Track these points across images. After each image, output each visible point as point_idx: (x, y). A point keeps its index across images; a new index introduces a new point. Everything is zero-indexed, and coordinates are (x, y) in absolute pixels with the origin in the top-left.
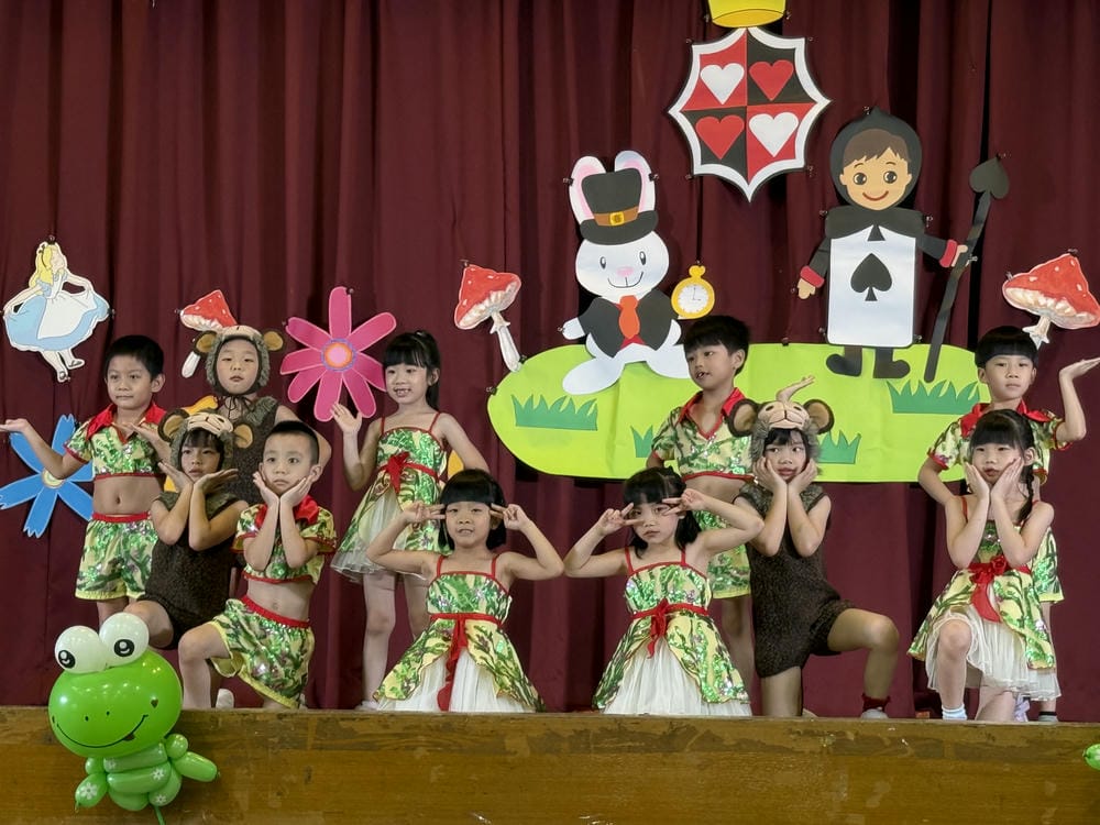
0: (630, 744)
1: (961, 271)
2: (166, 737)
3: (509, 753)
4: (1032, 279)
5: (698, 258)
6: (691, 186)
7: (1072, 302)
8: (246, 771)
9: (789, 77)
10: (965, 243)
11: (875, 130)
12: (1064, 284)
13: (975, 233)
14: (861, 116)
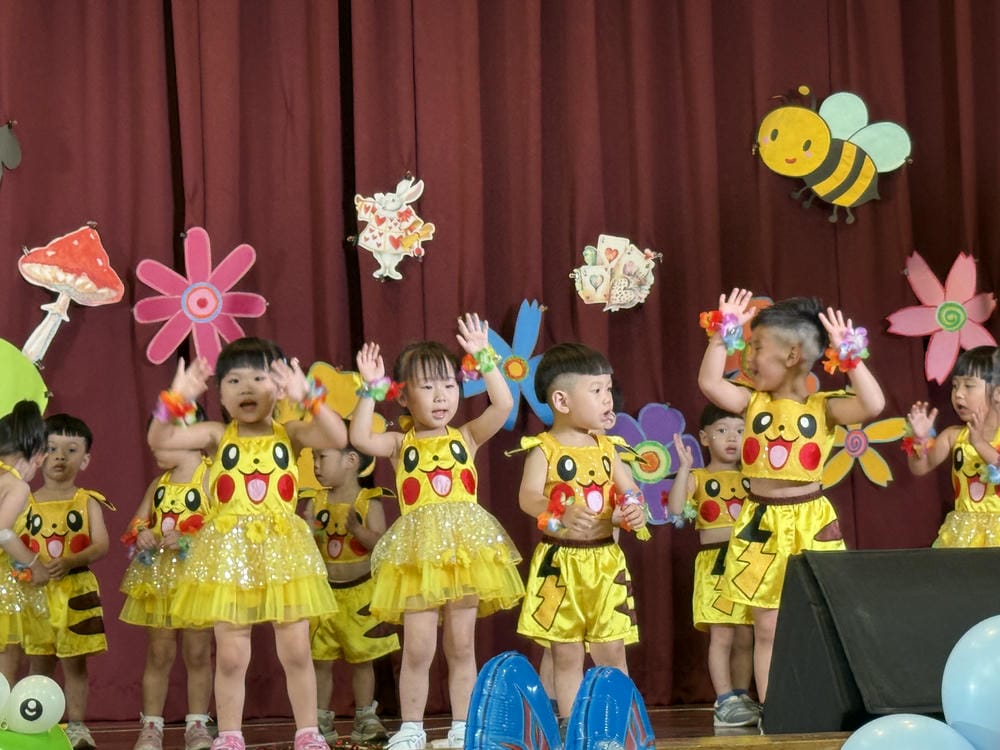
4: (50, 253)
7: (92, 278)
12: (84, 259)
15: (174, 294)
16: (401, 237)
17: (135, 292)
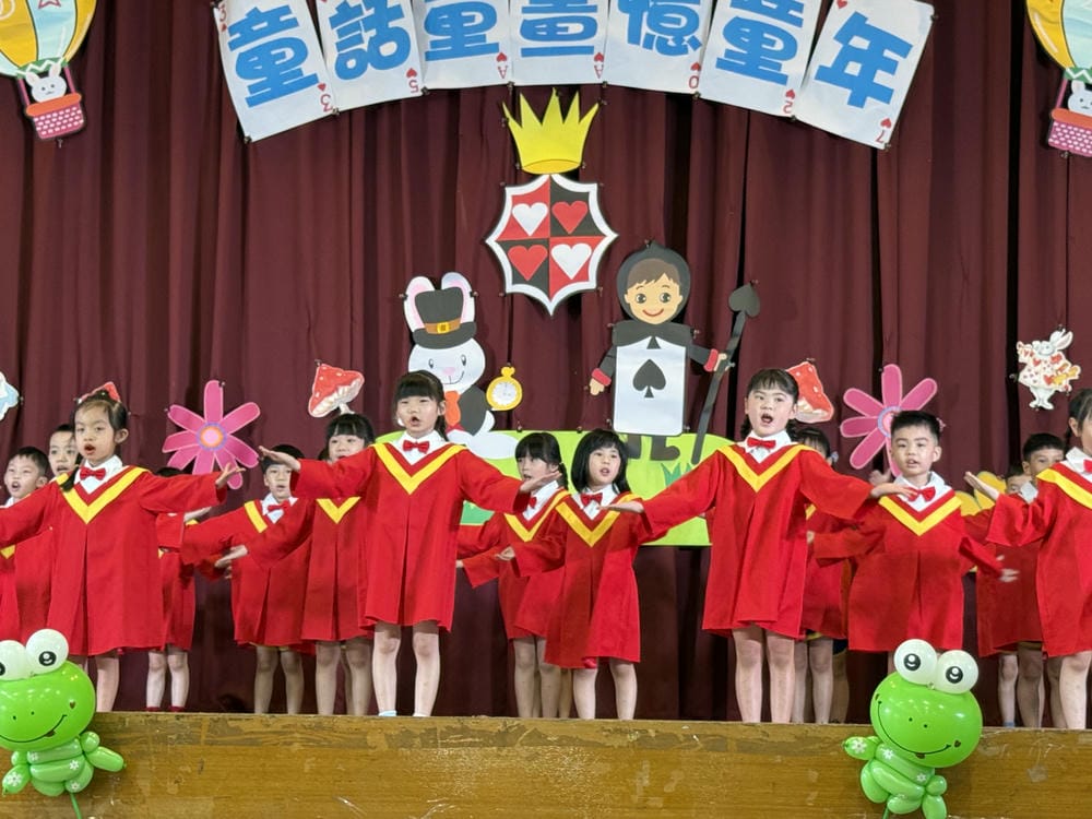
0: (470, 740)
1: (721, 375)
2: (81, 734)
3: (370, 747)
5: (509, 360)
6: (504, 302)
7: (810, 401)
8: (148, 763)
9: (584, 215)
10: (725, 352)
11: (654, 260)
13: (733, 344)
14: (642, 248)
15: (872, 414)
16: (1053, 376)
17: (842, 412)
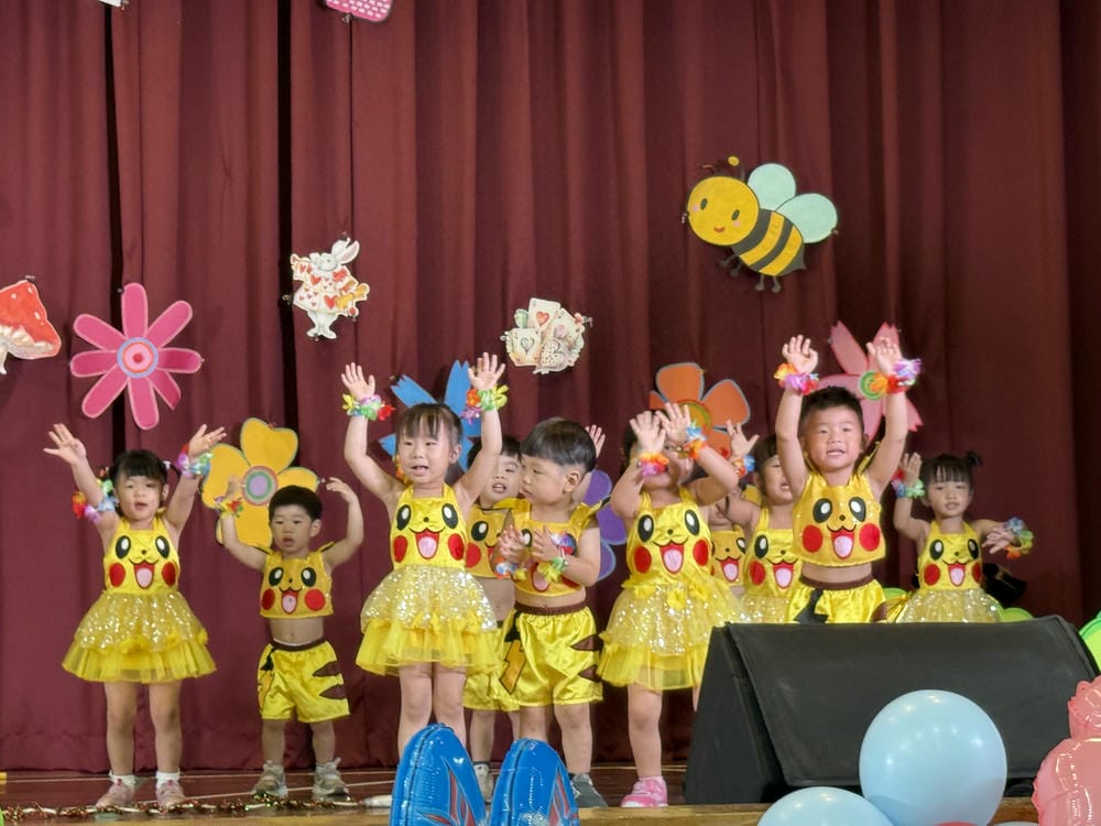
7: (30, 331)
12: (22, 312)
15: (110, 349)
16: (336, 297)
17: (71, 344)
